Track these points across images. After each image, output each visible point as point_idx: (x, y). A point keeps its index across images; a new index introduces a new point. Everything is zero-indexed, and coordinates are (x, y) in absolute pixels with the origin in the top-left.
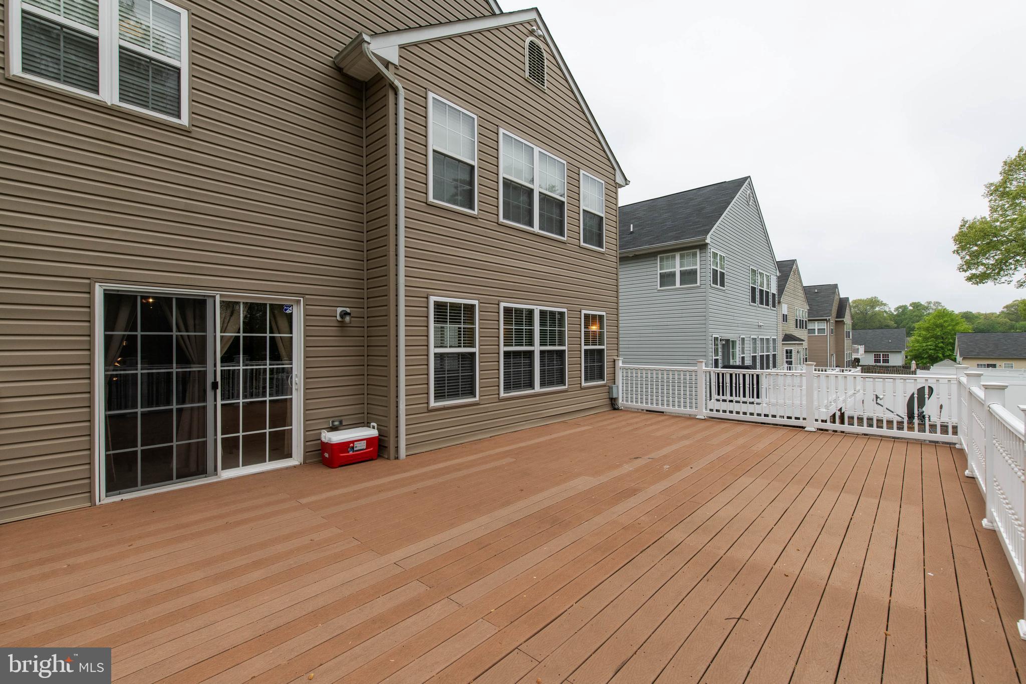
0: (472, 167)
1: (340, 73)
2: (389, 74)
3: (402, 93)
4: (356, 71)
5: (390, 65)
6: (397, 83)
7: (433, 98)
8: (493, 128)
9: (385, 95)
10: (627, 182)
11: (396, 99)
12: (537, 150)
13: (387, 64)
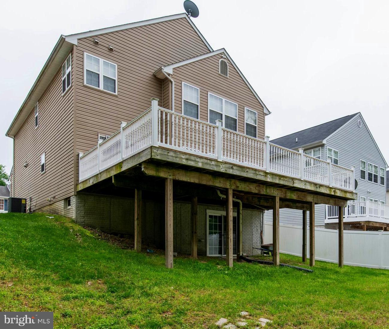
0: (198, 106)
1: (155, 77)
2: (170, 78)
3: (174, 83)
4: (160, 76)
5: (170, 75)
6: (172, 80)
7: (184, 84)
8: (206, 92)
9: (168, 84)
10: (270, 113)
11: (172, 85)
12: (224, 100)
13: (169, 75)
